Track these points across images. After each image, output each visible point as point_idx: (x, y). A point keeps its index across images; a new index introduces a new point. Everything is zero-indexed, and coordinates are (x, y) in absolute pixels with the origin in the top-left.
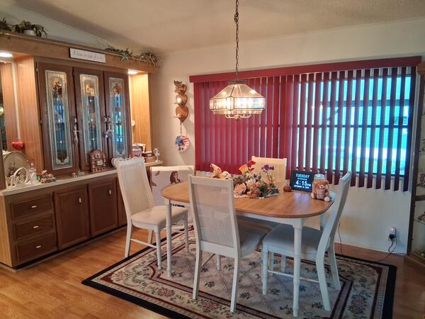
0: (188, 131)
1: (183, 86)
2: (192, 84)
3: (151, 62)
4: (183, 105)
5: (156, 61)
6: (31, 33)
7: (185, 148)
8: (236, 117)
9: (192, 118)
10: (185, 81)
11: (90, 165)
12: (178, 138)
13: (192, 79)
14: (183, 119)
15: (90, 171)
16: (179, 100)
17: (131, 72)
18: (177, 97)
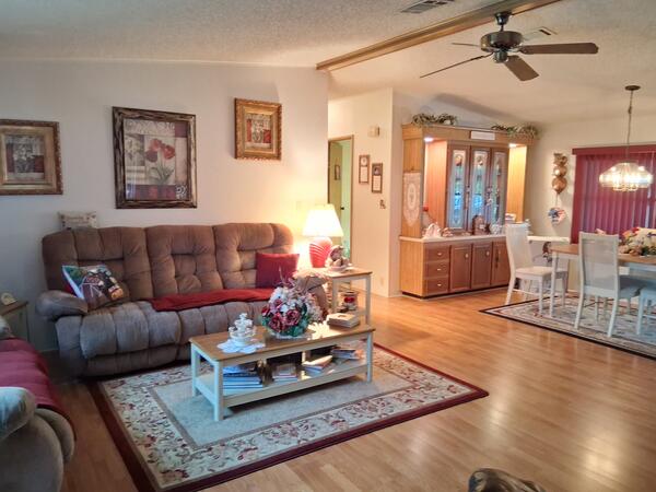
0: (564, 203)
1: (564, 158)
2: (574, 156)
3: (531, 135)
4: (561, 177)
5: (536, 134)
6: (448, 122)
7: (560, 219)
8: (624, 189)
9: (570, 190)
10: (567, 153)
11: (473, 228)
12: (552, 209)
13: (575, 151)
14: (559, 191)
15: (473, 233)
16: (557, 172)
17: (512, 145)
18: (555, 169)
